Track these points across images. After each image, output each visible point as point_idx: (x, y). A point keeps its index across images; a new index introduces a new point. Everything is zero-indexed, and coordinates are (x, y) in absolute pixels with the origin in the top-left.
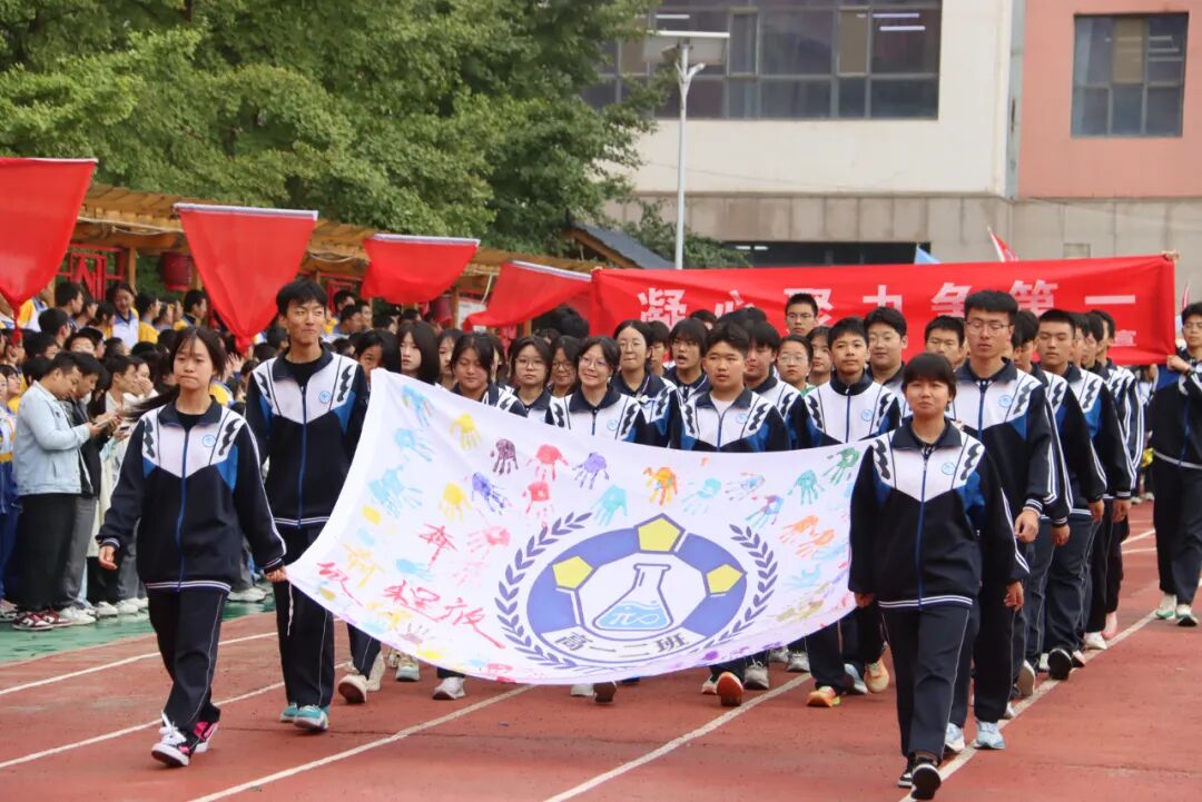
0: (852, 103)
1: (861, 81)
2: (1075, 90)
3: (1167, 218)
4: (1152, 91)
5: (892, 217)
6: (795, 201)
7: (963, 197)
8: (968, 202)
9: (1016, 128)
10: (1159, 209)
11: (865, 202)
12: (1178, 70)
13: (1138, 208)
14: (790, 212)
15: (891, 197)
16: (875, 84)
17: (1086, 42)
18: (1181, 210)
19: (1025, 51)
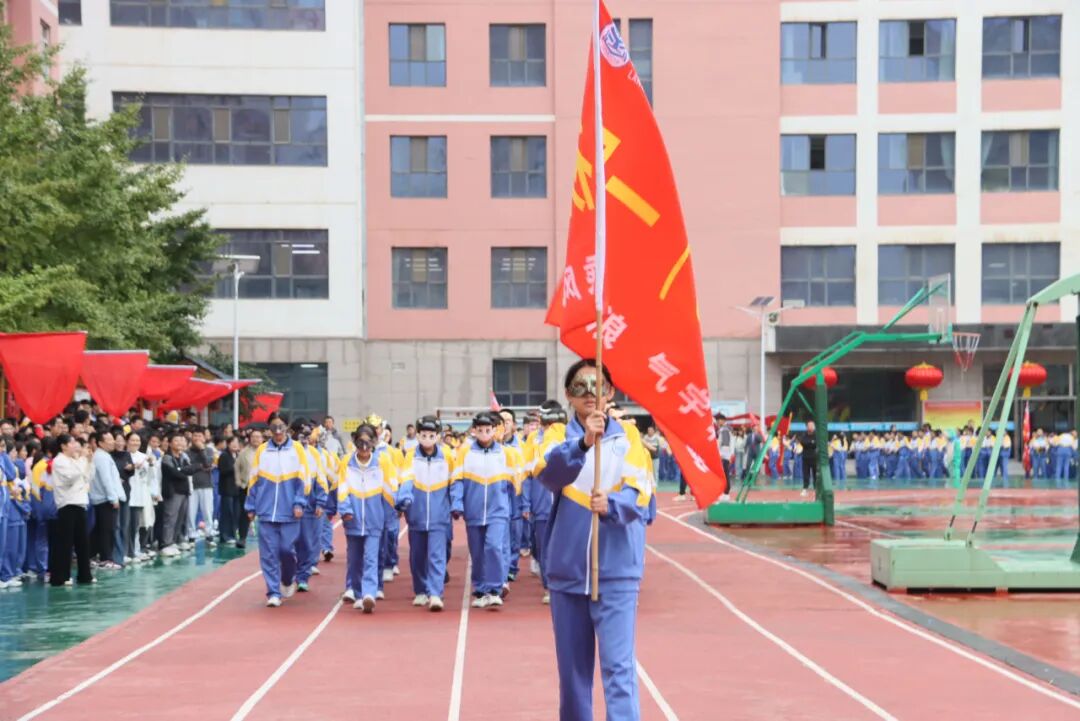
0: (284, 291)
1: (287, 279)
2: (394, 285)
3: (442, 350)
4: (431, 285)
5: (307, 350)
6: (257, 342)
7: (344, 339)
8: (346, 342)
9: (366, 304)
10: (439, 345)
11: (292, 342)
12: (444, 274)
13: (428, 345)
14: (253, 348)
15: (307, 339)
16: (295, 281)
17: (398, 260)
18: (450, 347)
19: (368, 264)
